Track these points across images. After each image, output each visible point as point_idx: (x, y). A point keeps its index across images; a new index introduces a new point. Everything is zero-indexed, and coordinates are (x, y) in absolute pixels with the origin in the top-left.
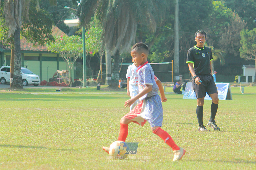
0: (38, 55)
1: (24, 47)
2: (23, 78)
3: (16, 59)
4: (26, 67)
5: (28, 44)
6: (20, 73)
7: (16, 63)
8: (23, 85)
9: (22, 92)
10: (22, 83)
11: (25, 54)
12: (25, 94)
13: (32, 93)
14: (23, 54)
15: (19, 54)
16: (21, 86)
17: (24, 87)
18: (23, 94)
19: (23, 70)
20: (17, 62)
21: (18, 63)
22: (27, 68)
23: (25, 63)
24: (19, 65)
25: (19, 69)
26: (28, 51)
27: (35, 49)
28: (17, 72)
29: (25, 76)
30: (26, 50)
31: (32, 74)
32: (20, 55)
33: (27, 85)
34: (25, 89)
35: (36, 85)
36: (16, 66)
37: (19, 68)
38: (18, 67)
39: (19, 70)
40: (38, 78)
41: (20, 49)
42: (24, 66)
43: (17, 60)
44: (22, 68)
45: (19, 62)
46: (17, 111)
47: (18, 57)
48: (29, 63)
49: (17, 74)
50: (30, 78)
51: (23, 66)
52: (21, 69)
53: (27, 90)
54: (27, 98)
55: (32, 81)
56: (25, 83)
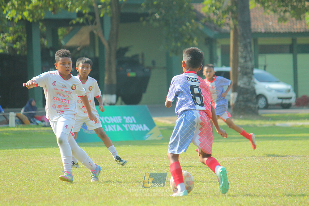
0: (287, 41)
1: (258, 26)
2: (258, 92)
3: (242, 53)
4: (263, 68)
5: (267, 19)
6: (252, 81)
7: (241, 60)
8: (259, 108)
9: (258, 123)
10: (257, 103)
11: (262, 41)
12: (264, 126)
13: (278, 123)
14: (255, 41)
15: (248, 40)
16: (254, 109)
17: (260, 112)
18: (258, 126)
19: (258, 74)
20: (245, 57)
21: (246, 61)
22: (265, 69)
23: (261, 60)
24: (250, 64)
25: (250, 73)
26: (268, 34)
27: (282, 29)
28: (245, 79)
29: (261, 87)
30: (263, 31)
31: (277, 82)
32: (250, 43)
33: (267, 106)
34: (264, 115)
35: (287, 106)
36: (242, 67)
37: (248, 71)
38: (247, 68)
39: (250, 75)
40: (289, 91)
41: (250, 30)
42: (260, 67)
43: (244, 54)
44: (256, 71)
45: (248, 59)
46: (250, 163)
47: (245, 46)
48: (271, 59)
49: (245, 84)
50: (274, 92)
51: (257, 66)
52: (253, 74)
53: (267, 119)
54: (269, 135)
55: (279, 98)
56: (262, 102)
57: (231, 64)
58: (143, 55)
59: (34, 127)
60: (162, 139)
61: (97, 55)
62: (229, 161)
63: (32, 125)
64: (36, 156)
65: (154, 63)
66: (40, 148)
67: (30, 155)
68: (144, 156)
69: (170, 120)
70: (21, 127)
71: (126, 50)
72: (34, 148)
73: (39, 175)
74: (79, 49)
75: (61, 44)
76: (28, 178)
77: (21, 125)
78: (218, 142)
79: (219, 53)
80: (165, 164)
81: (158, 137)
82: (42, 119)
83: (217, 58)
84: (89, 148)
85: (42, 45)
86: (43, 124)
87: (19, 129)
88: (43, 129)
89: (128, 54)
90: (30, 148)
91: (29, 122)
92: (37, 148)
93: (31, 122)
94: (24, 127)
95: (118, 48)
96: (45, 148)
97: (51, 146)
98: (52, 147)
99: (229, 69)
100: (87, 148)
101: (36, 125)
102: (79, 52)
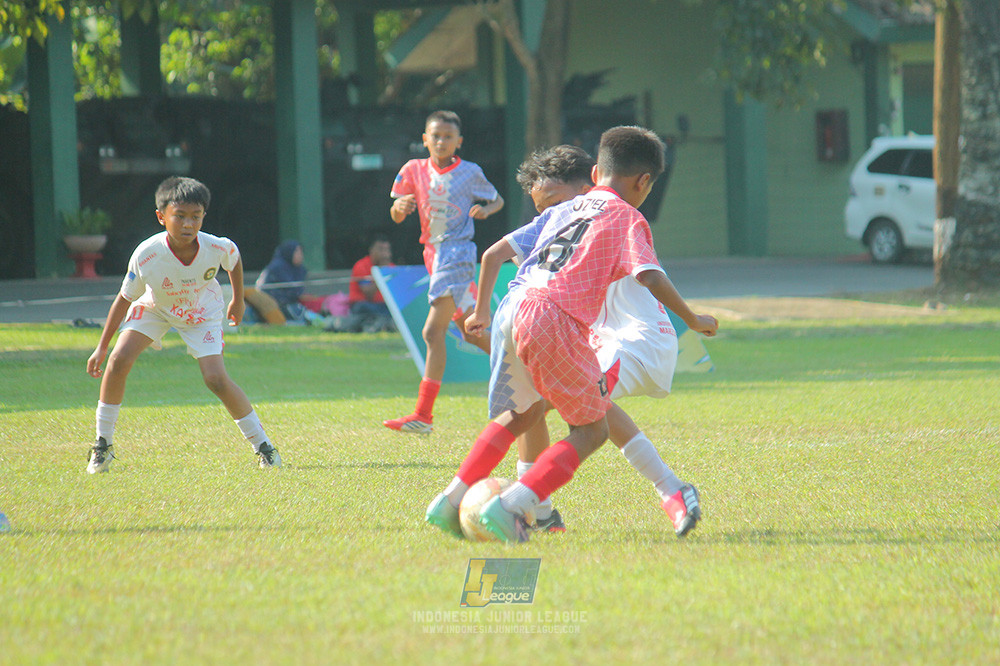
3: (972, 88)
7: (970, 114)
20: (983, 104)
21: (984, 116)
25: (997, 154)
28: (983, 175)
32: (998, 55)
36: (971, 136)
37: (993, 146)
38: (989, 138)
39: (997, 162)
43: (979, 94)
45: (992, 108)
47: (984, 68)
49: (980, 190)
57: (936, 125)
58: (648, 98)
59: (297, 333)
60: (711, 370)
61: (501, 98)
62: (929, 442)
63: (291, 325)
64: (305, 427)
65: (683, 123)
66: (319, 399)
67: (285, 423)
68: (653, 427)
69: (736, 310)
70: (256, 333)
71: (594, 81)
72: (299, 399)
73: (314, 487)
74: (441, 80)
75: (385, 65)
76: (280, 497)
77: (257, 326)
78: (894, 378)
79: (896, 90)
80: (721, 453)
81: (698, 363)
82: (324, 307)
83: (892, 107)
84: (475, 398)
85: (324, 69)
86: (327, 322)
87: (250, 339)
88: (325, 337)
89: (601, 97)
90: (285, 400)
91: (281, 316)
92: (306, 399)
93: (288, 317)
94: (264, 333)
95: (567, 77)
96: (334, 399)
97: (353, 395)
98: (356, 398)
99: (929, 142)
100: (468, 399)
101: (303, 325)
102: (440, 89)
